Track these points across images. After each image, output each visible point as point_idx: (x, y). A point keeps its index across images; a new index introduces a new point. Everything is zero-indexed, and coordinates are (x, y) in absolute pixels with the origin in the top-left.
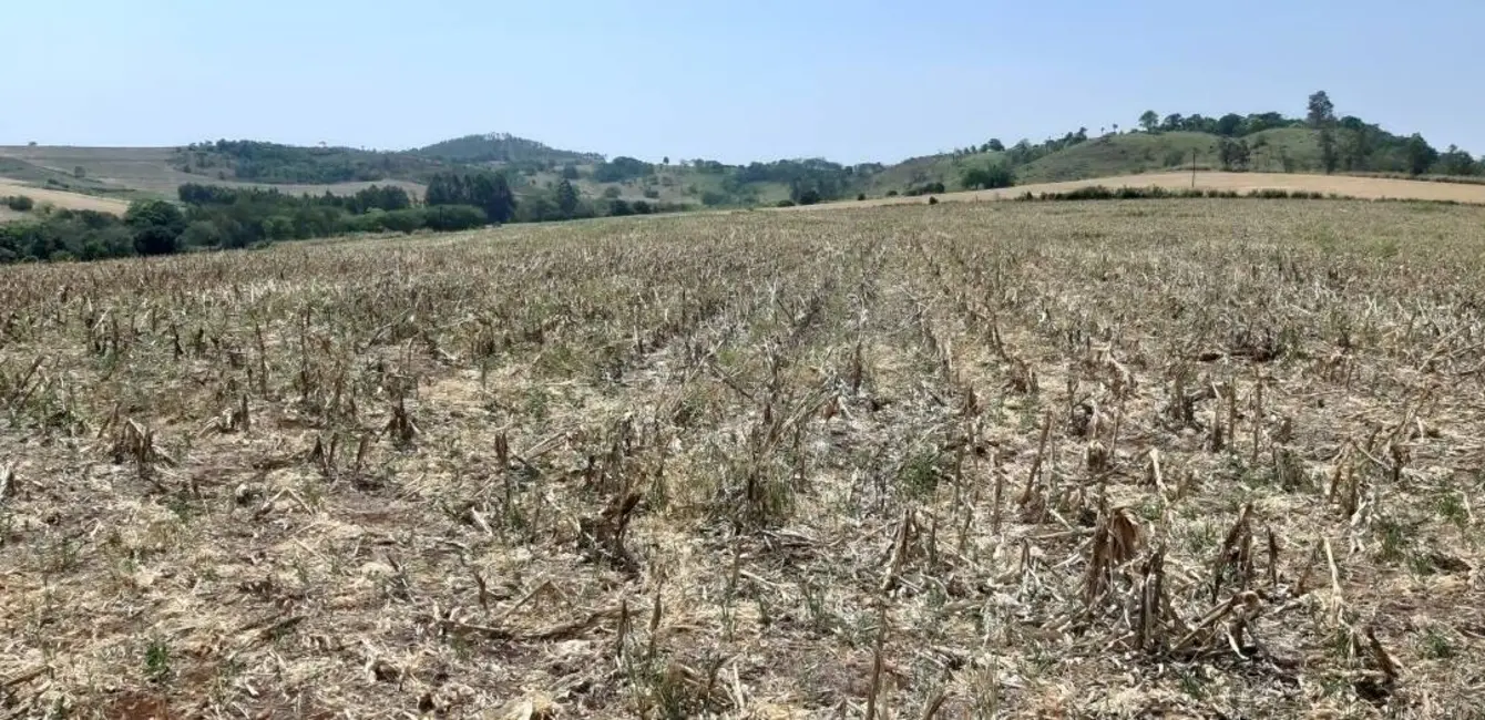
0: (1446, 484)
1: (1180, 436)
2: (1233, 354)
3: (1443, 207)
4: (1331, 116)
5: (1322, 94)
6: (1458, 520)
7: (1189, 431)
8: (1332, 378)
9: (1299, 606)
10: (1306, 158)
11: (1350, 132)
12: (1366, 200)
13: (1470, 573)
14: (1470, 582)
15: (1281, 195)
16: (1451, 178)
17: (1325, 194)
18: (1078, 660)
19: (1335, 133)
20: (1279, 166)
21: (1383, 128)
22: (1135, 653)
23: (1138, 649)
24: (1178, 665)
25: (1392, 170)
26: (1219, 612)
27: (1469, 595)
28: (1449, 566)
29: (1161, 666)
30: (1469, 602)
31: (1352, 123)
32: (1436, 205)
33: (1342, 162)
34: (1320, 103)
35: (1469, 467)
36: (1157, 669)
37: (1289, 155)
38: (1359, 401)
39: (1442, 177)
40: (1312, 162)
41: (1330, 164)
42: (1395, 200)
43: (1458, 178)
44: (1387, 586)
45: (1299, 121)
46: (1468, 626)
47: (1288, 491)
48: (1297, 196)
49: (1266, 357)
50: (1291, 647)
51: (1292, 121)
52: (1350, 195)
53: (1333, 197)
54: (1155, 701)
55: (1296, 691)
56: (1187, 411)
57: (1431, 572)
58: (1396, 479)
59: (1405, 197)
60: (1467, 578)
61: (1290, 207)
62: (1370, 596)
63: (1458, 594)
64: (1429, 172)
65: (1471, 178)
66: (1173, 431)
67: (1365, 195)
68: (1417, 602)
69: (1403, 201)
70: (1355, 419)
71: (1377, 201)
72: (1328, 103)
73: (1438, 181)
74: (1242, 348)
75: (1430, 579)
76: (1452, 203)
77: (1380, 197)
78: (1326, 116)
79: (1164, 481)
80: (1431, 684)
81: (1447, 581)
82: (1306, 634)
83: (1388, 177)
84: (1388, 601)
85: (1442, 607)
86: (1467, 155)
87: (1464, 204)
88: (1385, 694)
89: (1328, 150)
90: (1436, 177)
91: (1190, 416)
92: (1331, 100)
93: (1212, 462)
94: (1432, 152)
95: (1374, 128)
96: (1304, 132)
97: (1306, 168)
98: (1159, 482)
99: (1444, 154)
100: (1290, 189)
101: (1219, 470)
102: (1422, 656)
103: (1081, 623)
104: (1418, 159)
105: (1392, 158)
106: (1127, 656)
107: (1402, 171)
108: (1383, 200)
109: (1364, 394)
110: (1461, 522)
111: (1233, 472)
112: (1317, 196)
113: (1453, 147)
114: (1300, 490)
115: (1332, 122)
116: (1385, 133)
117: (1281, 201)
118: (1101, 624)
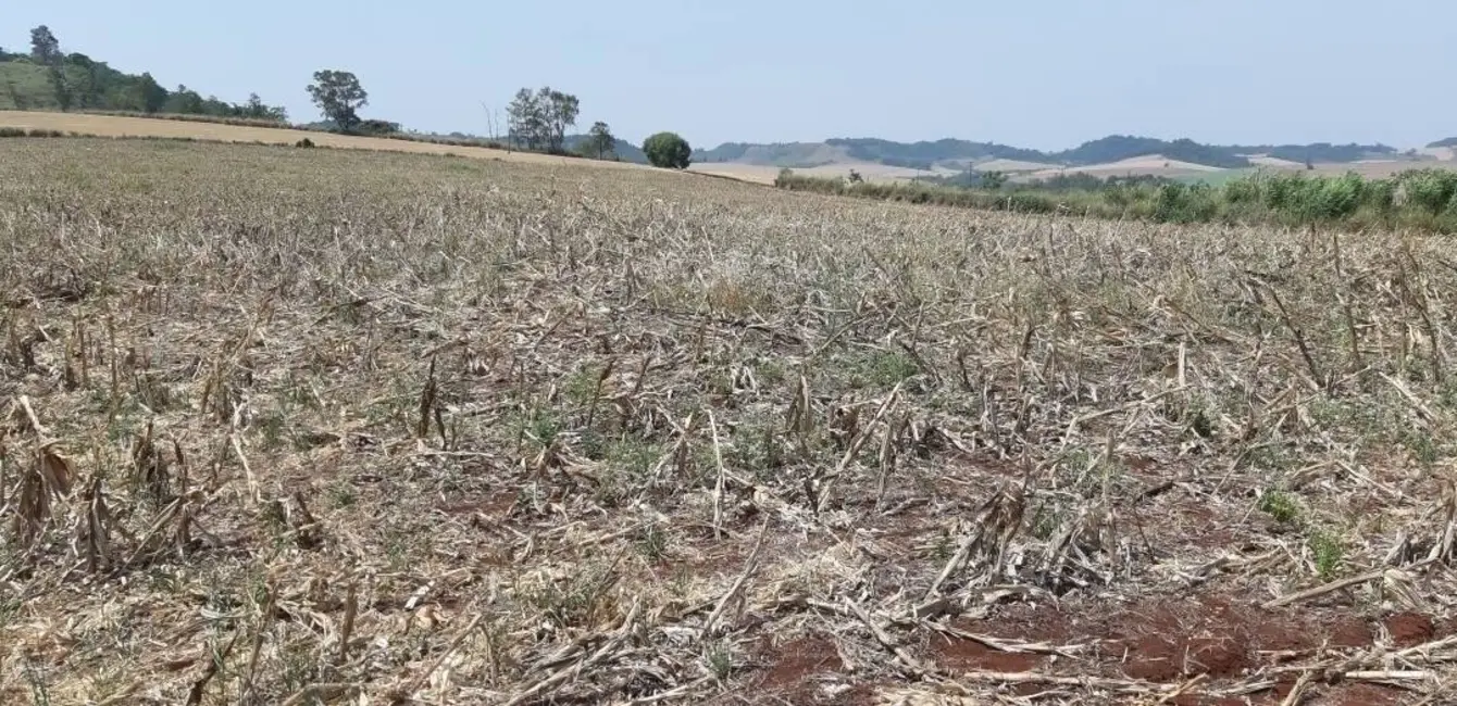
0: (291, 380)
1: (25, 382)
2: (43, 298)
3: (183, 144)
4: (57, 52)
5: (44, 29)
6: (312, 405)
7: (34, 376)
8: (149, 308)
9: (219, 499)
10: (37, 94)
11: (81, 69)
12: (108, 138)
13: (340, 442)
14: (343, 447)
15: (20, 134)
16: (185, 116)
17: (66, 133)
18: (37, 599)
19: (64, 70)
20: (11, 103)
21: (112, 66)
22: (92, 576)
23: (94, 572)
24: (138, 574)
25: (127, 108)
26: (168, 515)
27: (344, 457)
28: (321, 440)
29: (123, 579)
30: (348, 463)
31: (79, 60)
32: (176, 143)
33: (77, 97)
34: (43, 39)
35: (301, 365)
36: (120, 583)
37: (18, 90)
38: (183, 325)
39: (175, 115)
40: (42, 98)
41: (65, 102)
42: (136, 138)
43: (192, 116)
44: (283, 466)
45: (24, 56)
46: (355, 478)
47: (159, 412)
48: (36, 134)
49: (71, 298)
50: (228, 531)
51: (16, 56)
52: (91, 133)
53: (74, 135)
54: (135, 606)
55: (249, 561)
56: (26, 356)
57: (310, 448)
58: (251, 382)
59: (146, 135)
60: (339, 446)
61: (30, 145)
62: (271, 476)
63: (337, 459)
64: (161, 111)
65: (202, 117)
66: (18, 378)
67: (105, 134)
68: (309, 473)
69: (144, 139)
70: (188, 342)
71: (118, 139)
72: (52, 38)
73: (173, 119)
74: (47, 290)
75: (313, 452)
76: (189, 140)
77: (121, 135)
78: (53, 52)
79: (41, 423)
80: (348, 524)
81: (327, 450)
82: (236, 518)
83: (123, 115)
84: (288, 477)
85: (330, 471)
86: (195, 95)
87: (201, 141)
88: (319, 541)
89: (60, 87)
90: (171, 115)
91: (30, 361)
92: (55, 37)
93: (73, 401)
94: (162, 91)
95: (103, 65)
96: (31, 67)
97: (39, 105)
98: (37, 425)
99: (174, 94)
100: (27, 127)
101: (83, 407)
102: (332, 508)
103: (24, 568)
104: (149, 97)
105: (125, 97)
106: (85, 581)
107: (136, 109)
108: (124, 138)
109: (186, 319)
110: (316, 407)
111: (98, 405)
112: (56, 135)
113: (182, 87)
114: (171, 409)
115: (58, 57)
116: (114, 71)
117: (19, 139)
118: (47, 562)
